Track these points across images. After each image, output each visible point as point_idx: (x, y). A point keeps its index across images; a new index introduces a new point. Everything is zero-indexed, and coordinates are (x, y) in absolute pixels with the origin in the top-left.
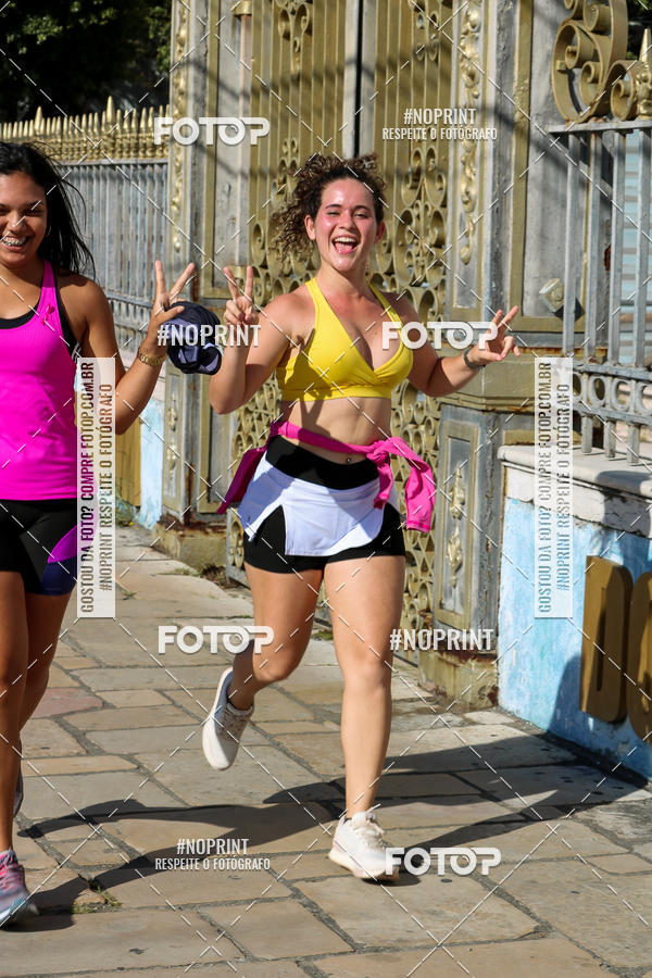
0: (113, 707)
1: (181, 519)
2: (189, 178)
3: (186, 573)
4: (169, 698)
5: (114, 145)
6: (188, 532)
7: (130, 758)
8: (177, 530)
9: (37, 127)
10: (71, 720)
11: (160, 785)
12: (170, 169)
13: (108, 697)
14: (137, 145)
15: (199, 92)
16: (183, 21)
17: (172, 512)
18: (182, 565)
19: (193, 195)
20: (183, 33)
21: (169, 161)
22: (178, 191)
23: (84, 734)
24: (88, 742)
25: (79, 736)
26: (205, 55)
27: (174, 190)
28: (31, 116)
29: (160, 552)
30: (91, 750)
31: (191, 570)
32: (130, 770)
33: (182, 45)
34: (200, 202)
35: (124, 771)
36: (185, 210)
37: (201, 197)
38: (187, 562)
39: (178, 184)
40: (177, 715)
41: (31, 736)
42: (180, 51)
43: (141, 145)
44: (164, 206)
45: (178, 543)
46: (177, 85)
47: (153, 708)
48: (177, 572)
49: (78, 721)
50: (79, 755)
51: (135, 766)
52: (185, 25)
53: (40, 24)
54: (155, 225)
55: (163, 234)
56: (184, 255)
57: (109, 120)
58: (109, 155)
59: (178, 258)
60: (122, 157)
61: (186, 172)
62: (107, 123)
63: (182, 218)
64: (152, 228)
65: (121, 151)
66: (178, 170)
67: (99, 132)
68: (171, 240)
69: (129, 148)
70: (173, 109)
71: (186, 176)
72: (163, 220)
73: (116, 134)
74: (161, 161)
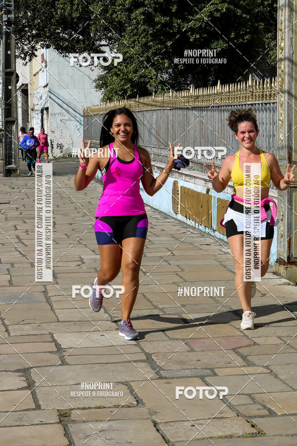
0: (259, 345)
1: (286, 260)
2: (286, 109)
3: (289, 284)
4: (284, 341)
5: (252, 95)
6: (289, 266)
7: (267, 367)
8: (284, 265)
9: (218, 89)
10: (240, 350)
11: (281, 380)
12: (278, 105)
13: (256, 340)
14: (263, 95)
15: (290, 71)
16: (282, 39)
17: (282, 257)
18: (287, 281)
19: (288, 116)
20: (282, 45)
21: (277, 101)
22: (282, 115)
23: (246, 357)
24: (248, 361)
25: (244, 358)
26: (293, 54)
27: (280, 114)
28: (215, 84)
29: (277, 275)
30: (250, 364)
31: (291, 283)
32: (268, 373)
33: (282, 50)
34: (292, 119)
35: (265, 373)
36: (285, 123)
37: (292, 117)
38: (289, 279)
39: (282, 112)
40: (288, 348)
41: (223, 358)
42: (281, 53)
43: (264, 95)
44: (275, 121)
45: (285, 271)
46: (280, 68)
47: (277, 345)
48: (285, 284)
49: (243, 351)
50: (244, 366)
51: (270, 371)
52: (283, 41)
53: (218, 43)
54: (271, 130)
55: (275, 134)
56: (285, 143)
57: (250, 84)
58: (250, 99)
59: (283, 144)
60: (256, 100)
61: (285, 106)
62: (249, 86)
63: (283, 127)
64: (270, 131)
65: (255, 98)
66: (281, 105)
67: (246, 90)
68: (279, 136)
69: (259, 96)
70: (278, 79)
71: (285, 108)
72: (275, 128)
73: (253, 90)
74: (274, 101)
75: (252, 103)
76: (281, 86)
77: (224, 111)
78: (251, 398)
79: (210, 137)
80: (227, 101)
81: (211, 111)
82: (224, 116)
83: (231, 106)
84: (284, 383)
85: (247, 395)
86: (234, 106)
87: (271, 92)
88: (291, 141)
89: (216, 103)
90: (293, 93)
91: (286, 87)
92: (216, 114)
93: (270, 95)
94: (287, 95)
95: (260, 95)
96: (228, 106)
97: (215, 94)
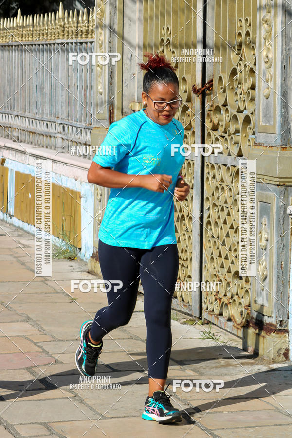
0: (62, 363)
5: (63, 31)
9: (18, 21)
12: (96, 45)
13: (59, 357)
14: (77, 31)
21: (95, 40)
29: (92, 275)
36: (105, 69)
43: (79, 31)
51: (74, 395)
54: (88, 79)
55: (93, 84)
56: (104, 97)
57: (61, 16)
58: (61, 37)
59: (101, 98)
60: (68, 38)
61: (105, 47)
62: (59, 18)
63: (103, 74)
64: (87, 81)
65: (68, 35)
66: (101, 46)
67: (55, 24)
68: (97, 87)
69: (73, 33)
70: (97, 10)
71: (105, 49)
72: (93, 76)
73: (64, 24)
74: (92, 40)
75: (63, 41)
76: (100, 19)
77: (25, 51)
78: (47, 428)
79: (7, 88)
80: (29, 39)
81: (9, 51)
82: (25, 58)
83: (35, 45)
84: (92, 409)
85: (42, 424)
86: (39, 45)
87: (88, 27)
88: (113, 94)
89: (15, 41)
90: (117, 29)
91: (106, 21)
92: (15, 55)
93: (87, 31)
94: (107, 31)
95: (74, 31)
96: (32, 45)
97: (13, 28)
